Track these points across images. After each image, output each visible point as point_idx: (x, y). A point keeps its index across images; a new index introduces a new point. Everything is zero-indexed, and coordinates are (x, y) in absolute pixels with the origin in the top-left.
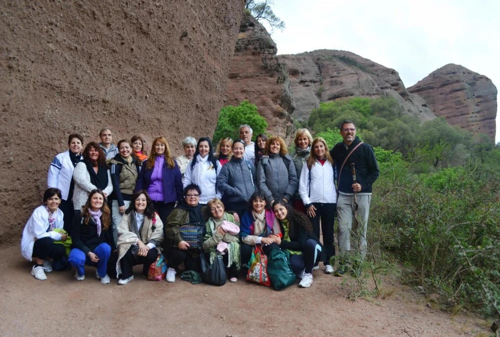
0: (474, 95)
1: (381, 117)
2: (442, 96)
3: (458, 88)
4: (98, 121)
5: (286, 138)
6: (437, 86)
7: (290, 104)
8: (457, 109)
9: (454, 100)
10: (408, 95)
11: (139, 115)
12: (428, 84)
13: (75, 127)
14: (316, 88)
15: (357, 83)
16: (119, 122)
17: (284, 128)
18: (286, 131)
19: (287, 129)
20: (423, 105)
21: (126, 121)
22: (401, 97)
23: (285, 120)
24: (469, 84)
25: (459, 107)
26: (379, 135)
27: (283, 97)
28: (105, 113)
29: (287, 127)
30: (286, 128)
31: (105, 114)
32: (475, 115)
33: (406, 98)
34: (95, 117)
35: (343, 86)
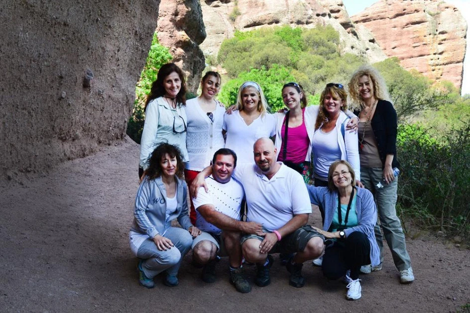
0: (437, 30)
1: (316, 53)
2: (396, 29)
3: (418, 20)
4: (57, 49)
5: (193, 77)
6: (390, 16)
7: (199, 30)
8: (414, 47)
9: (412, 36)
10: (352, 26)
11: (89, 42)
12: (379, 12)
13: (40, 54)
14: (228, 10)
15: (285, 6)
16: (72, 50)
17: (191, 64)
18: (192, 68)
19: (194, 66)
20: (370, 41)
21: (78, 49)
22: (342, 27)
23: (192, 53)
24: (431, 15)
25: (417, 44)
26: (313, 78)
27: (190, 20)
28: (64, 38)
29: (195, 62)
30: (193, 64)
31: (63, 40)
32: (437, 56)
33: (349, 29)
34: (56, 43)
35: (266, 10)
